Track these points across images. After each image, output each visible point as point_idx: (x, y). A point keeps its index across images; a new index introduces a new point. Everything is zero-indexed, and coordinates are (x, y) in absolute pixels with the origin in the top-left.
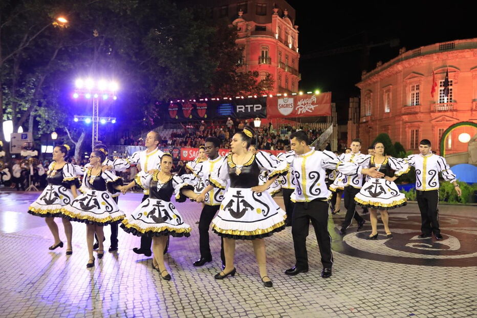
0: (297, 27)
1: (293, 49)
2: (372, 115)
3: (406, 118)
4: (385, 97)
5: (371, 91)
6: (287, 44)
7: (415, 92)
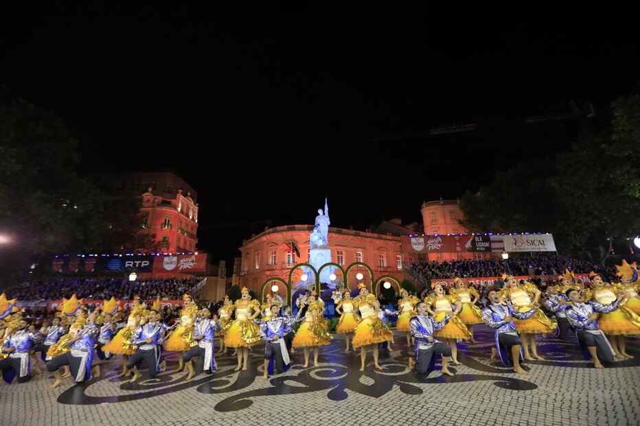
0: (197, 204)
1: (193, 219)
2: (248, 271)
3: (268, 273)
4: (256, 258)
5: (248, 254)
6: (188, 217)
7: (274, 255)
